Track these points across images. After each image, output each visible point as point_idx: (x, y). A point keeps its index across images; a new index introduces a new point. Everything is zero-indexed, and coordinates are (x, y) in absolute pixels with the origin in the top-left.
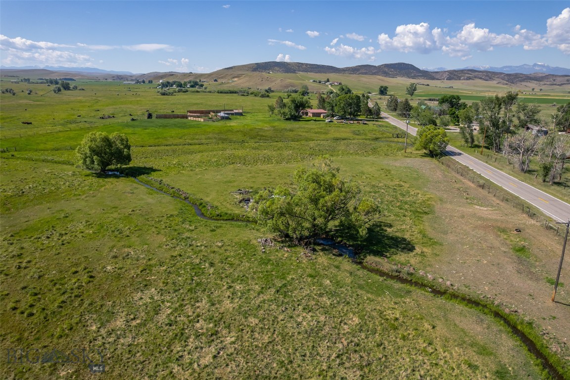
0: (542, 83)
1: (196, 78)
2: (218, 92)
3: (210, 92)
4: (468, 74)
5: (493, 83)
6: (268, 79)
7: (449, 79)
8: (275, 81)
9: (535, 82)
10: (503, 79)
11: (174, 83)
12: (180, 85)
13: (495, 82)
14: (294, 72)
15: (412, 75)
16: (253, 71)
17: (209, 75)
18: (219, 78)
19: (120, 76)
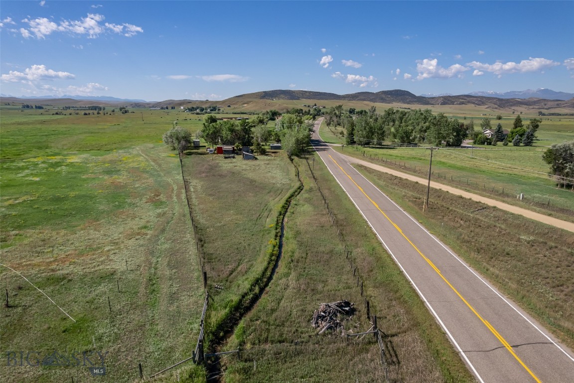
0: (531, 107)
1: (213, 104)
2: (233, 114)
3: (227, 113)
4: (462, 99)
5: (483, 107)
7: (444, 103)
8: (274, 106)
9: (525, 106)
10: (494, 104)
11: (198, 108)
12: (202, 110)
13: (487, 106)
14: (298, 98)
15: (408, 101)
16: (261, 98)
17: (224, 102)
18: (232, 104)
19: (138, 104)
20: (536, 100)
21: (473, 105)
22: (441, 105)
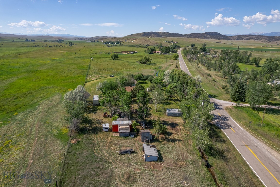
1: (117, 40)
2: (128, 46)
3: (125, 46)
4: (248, 37)
5: (259, 41)
6: (147, 41)
7: (237, 39)
8: (150, 42)
10: (266, 40)
11: (110, 42)
12: (112, 43)
13: (261, 41)
15: (218, 38)
16: (142, 36)
17: (123, 38)
18: (127, 40)
19: (81, 38)
21: (254, 40)
22: (236, 40)
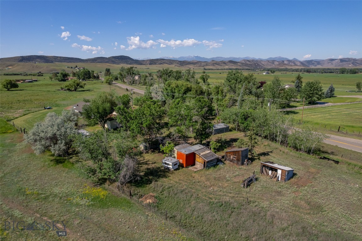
0: (195, 65)
4: (160, 61)
5: (173, 66)
9: (193, 65)
14: (52, 62)
20: (195, 61)
21: (167, 65)
22: (149, 64)
